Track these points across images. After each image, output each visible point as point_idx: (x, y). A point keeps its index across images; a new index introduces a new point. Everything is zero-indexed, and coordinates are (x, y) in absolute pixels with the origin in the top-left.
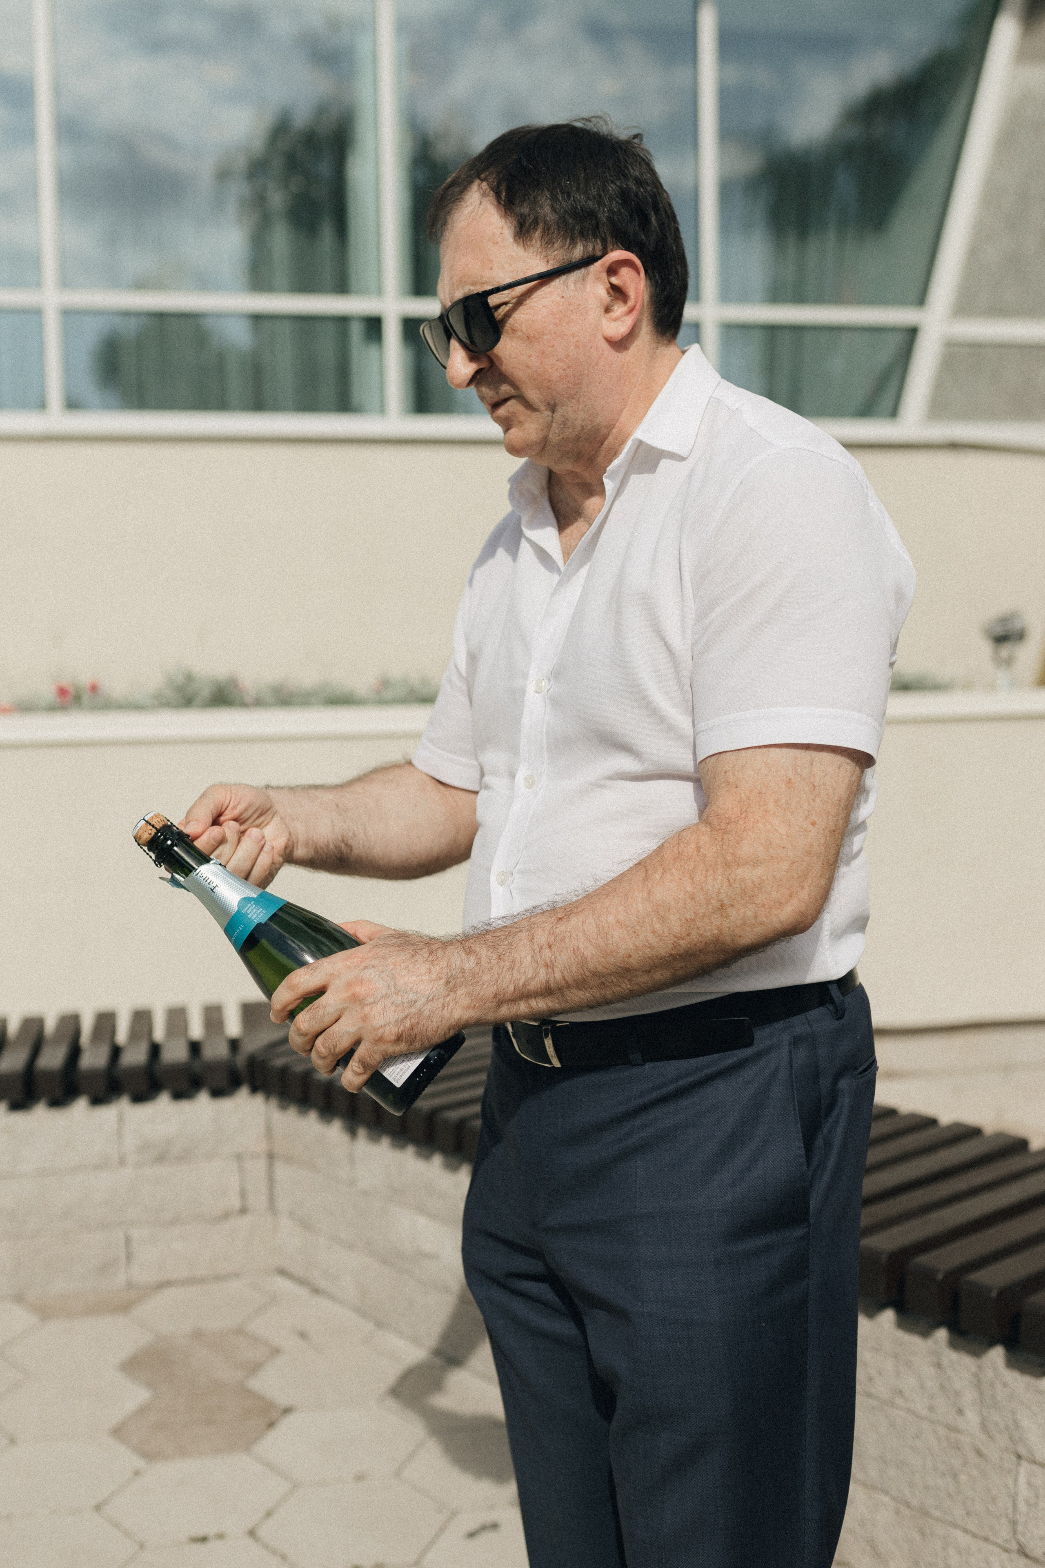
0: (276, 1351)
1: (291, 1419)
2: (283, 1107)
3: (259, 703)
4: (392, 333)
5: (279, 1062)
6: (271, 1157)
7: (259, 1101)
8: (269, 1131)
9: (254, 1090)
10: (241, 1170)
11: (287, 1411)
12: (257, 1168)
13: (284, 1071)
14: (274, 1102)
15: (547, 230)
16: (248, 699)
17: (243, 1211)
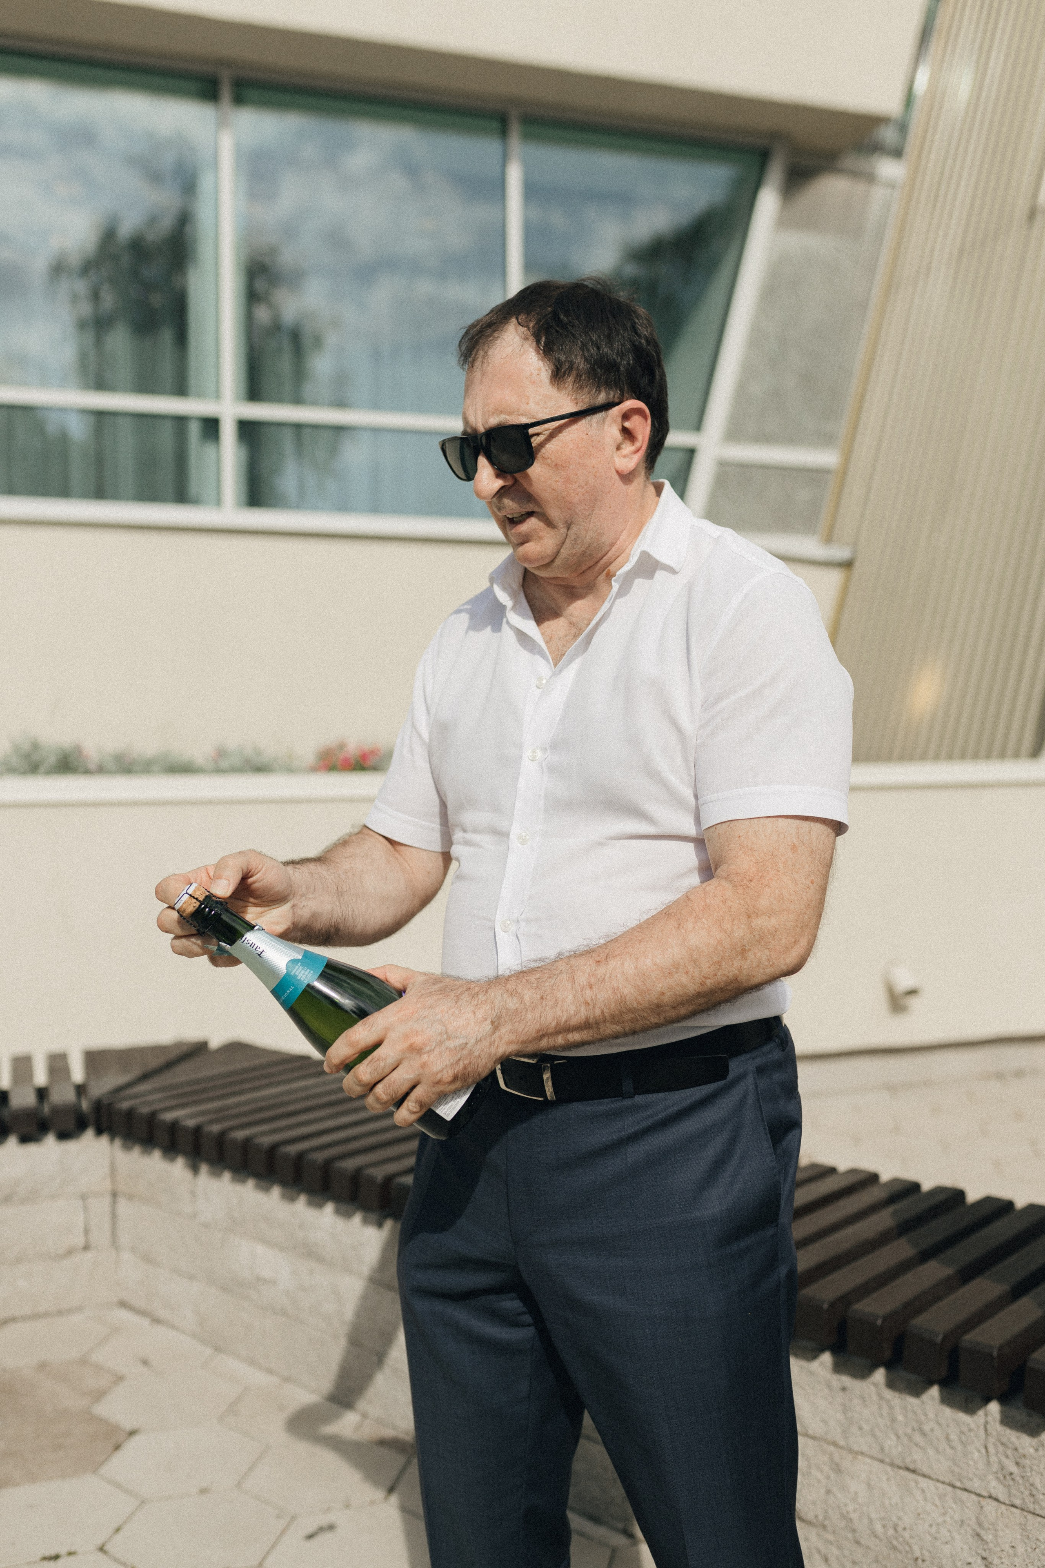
0: (120, 1379)
1: (136, 1439)
2: (127, 1147)
3: (102, 770)
4: (228, 432)
5: (125, 1105)
6: (114, 1195)
7: (104, 1141)
8: (113, 1170)
9: (99, 1132)
10: (86, 1209)
11: (132, 1433)
12: (101, 1206)
13: (130, 1114)
14: (118, 1142)
15: (579, 376)
16: (92, 766)
17: (86, 1248)
